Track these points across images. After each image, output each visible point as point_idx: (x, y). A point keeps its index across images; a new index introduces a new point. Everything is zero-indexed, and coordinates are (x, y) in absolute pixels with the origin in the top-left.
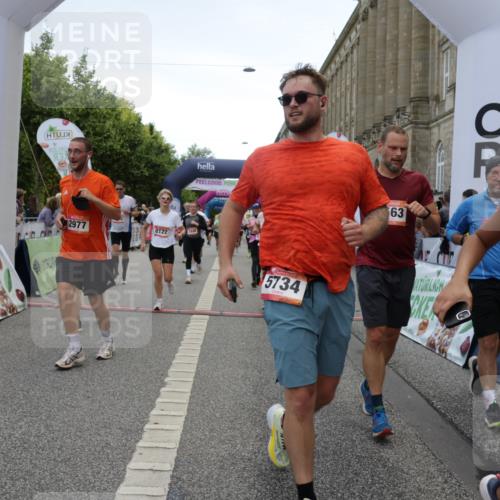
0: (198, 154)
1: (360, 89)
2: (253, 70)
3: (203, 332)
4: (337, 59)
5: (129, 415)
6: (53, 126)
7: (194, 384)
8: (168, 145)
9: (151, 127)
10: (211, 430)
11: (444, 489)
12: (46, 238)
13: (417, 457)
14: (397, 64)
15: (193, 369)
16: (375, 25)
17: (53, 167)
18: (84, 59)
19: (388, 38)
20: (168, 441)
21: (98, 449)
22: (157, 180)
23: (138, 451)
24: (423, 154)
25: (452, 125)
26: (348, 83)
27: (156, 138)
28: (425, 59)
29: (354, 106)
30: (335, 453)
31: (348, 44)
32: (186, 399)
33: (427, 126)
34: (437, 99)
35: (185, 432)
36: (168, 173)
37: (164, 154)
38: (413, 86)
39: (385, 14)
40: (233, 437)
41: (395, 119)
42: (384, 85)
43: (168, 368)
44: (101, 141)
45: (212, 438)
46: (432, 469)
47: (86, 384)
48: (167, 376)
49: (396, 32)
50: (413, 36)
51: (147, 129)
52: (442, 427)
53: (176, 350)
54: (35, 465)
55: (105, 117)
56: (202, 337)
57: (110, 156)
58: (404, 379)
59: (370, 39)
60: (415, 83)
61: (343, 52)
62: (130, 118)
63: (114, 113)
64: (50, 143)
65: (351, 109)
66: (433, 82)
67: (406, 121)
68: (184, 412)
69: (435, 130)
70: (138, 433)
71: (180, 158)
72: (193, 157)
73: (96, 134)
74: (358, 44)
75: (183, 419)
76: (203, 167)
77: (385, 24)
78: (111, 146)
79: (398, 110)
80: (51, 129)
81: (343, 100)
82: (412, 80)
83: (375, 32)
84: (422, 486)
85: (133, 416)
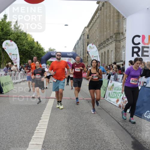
0: (52, 50)
1: (99, 30)
2: (68, 25)
3: (53, 104)
4: (93, 22)
5: (30, 128)
6: (7, 42)
7: (49, 119)
8: (42, 48)
9: (37, 42)
10: (54, 132)
11: (122, 148)
12: (6, 76)
13: (114, 139)
14: (110, 23)
15: (49, 115)
16: (104, 11)
17: (8, 55)
18: (17, 22)
19: (108, 15)
20: (42, 136)
21: (21, 138)
22: (39, 58)
23: (32, 139)
24: (118, 50)
25: (125, 42)
26: (96, 29)
27: (39, 46)
28: (118, 22)
29: (98, 36)
30: (90, 138)
31: (96, 17)
32: (47, 123)
33: (120, 41)
34: (122, 33)
35: (46, 133)
36: (43, 56)
37: (41, 50)
38: (115, 30)
39: (107, 8)
40: (61, 134)
41: (110, 39)
42: (107, 29)
43: (42, 115)
44: (22, 47)
45: (54, 135)
46: (119, 142)
47: (17, 120)
48: (41, 117)
49: (110, 14)
50: (115, 15)
51: (36, 43)
52: (122, 130)
53: (44, 109)
54: (2, 143)
55: (23, 40)
56: (52, 105)
57: (25, 51)
58: (111, 116)
59: (102, 16)
60: (116, 29)
61: (94, 20)
62: (31, 40)
63: (26, 38)
64: (7, 47)
65: (97, 37)
66: (121, 29)
67: (113, 40)
68: (46, 127)
69: (122, 43)
70: (33, 134)
71: (46, 51)
72: (50, 51)
73: (20, 45)
74: (99, 17)
75: (46, 129)
76: (53, 54)
77: (107, 11)
78: (25, 48)
79: (111, 37)
80: (7, 43)
81: (95, 34)
82: (115, 28)
83: (104, 13)
84: (115, 147)
85: (31, 129)
